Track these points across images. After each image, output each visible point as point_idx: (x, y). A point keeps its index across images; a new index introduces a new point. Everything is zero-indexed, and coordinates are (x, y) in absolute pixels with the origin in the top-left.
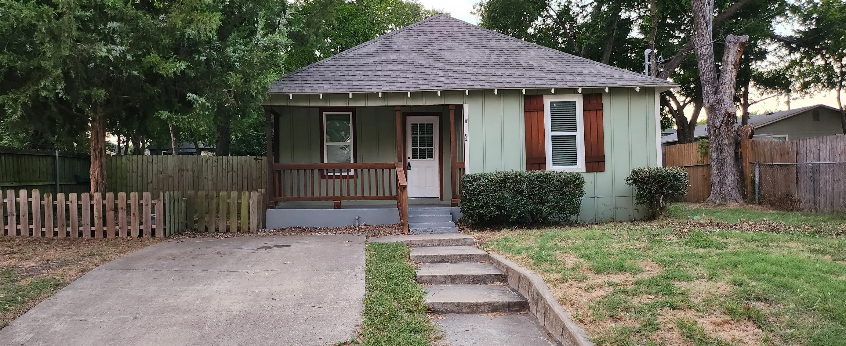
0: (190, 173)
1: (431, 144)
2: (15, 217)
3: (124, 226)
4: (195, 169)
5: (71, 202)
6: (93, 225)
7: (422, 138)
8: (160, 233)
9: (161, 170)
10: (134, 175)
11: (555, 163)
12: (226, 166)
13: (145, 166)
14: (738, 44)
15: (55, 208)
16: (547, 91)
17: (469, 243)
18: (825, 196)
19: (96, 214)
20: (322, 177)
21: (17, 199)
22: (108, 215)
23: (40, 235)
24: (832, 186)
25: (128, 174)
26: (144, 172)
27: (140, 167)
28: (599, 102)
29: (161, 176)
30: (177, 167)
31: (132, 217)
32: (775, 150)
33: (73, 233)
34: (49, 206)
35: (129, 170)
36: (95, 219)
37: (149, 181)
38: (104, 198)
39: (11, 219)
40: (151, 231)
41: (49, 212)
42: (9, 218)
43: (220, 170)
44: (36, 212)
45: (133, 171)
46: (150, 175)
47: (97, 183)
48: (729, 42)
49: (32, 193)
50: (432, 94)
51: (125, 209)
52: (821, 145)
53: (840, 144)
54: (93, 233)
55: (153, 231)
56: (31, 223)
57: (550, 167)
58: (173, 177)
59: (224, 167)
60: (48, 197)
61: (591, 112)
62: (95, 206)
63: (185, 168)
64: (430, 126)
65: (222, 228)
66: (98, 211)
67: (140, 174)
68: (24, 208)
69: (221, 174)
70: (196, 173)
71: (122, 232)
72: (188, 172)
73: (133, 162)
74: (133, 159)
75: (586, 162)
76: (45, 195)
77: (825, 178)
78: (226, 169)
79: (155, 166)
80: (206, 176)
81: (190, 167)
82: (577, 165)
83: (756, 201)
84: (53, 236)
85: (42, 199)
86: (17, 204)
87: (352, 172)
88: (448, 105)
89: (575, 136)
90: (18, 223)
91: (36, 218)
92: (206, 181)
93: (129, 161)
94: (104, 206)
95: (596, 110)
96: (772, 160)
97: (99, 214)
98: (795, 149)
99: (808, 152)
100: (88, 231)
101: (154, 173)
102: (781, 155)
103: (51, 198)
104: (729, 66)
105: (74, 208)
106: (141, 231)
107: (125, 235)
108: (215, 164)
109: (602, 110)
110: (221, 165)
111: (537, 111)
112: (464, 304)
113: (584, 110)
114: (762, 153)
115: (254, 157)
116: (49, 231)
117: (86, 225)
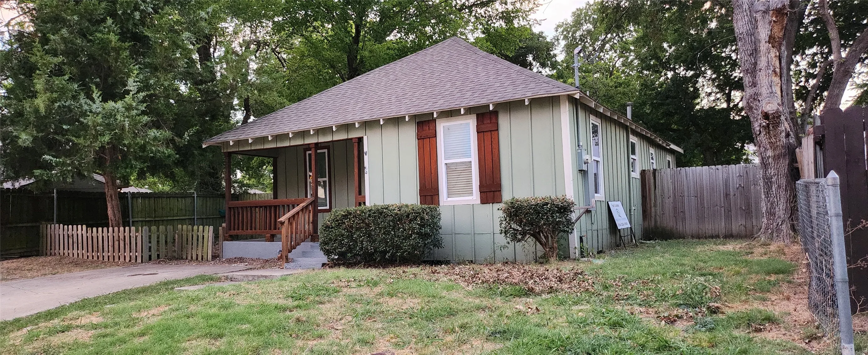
5: (99, 234)
6: (109, 251)
8: (139, 259)
11: (449, 195)
14: (771, 12)
15: (92, 238)
19: (110, 243)
21: (78, 232)
22: (116, 244)
33: (100, 257)
36: (110, 247)
39: (75, 246)
41: (90, 241)
44: (85, 241)
49: (83, 228)
51: (123, 240)
54: (109, 258)
55: (136, 257)
56: (83, 249)
57: (444, 199)
61: (485, 133)
62: (109, 237)
65: (194, 256)
68: (80, 238)
75: (480, 192)
82: (470, 195)
85: (87, 232)
86: (78, 235)
88: (351, 139)
89: (470, 162)
90: (78, 249)
91: (85, 246)
94: (114, 237)
95: (491, 131)
100: (107, 256)
103: (91, 231)
105: (100, 239)
106: (131, 257)
107: (123, 260)
109: (497, 130)
111: (429, 138)
113: (477, 133)
117: (106, 251)
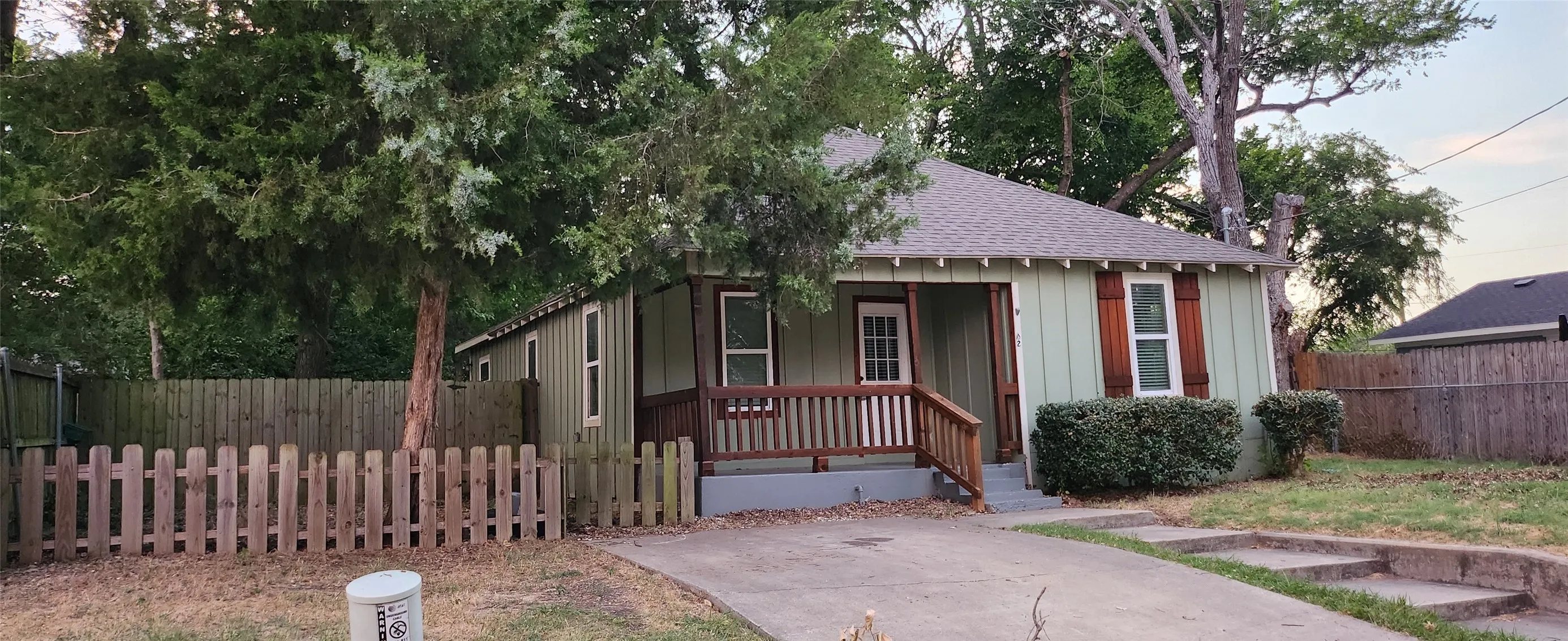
0: (314, 417)
1: (895, 354)
2: (235, 509)
3: (481, 518)
4: (325, 408)
5: (370, 470)
6: (414, 519)
7: (881, 343)
8: (554, 530)
9: (248, 411)
10: (184, 424)
11: (1144, 386)
12: (392, 401)
13: (209, 404)
14: (1292, 208)
15: (332, 483)
16: (1134, 267)
17: (1148, 520)
18: (1472, 435)
19: (422, 495)
20: (722, 415)
21: (243, 468)
22: (449, 496)
23: (294, 548)
24: (1485, 420)
25: (169, 421)
26: (207, 416)
27: (197, 408)
28: (1194, 286)
29: (246, 424)
30: (283, 404)
31: (498, 499)
32: (1369, 368)
33: (370, 540)
34: (318, 482)
35: (170, 412)
36: (422, 505)
37: (219, 436)
38: (440, 460)
39: (227, 517)
40: (535, 527)
41: (316, 494)
42: (220, 513)
43: (378, 409)
44: (289, 495)
45: (180, 415)
46: (222, 422)
47: (425, 426)
48: (1282, 204)
49: (281, 452)
50: (975, 263)
51: (484, 483)
52: (1460, 359)
53: (1496, 358)
54: (415, 538)
55: (541, 525)
56: (272, 521)
57: (1139, 393)
58: (273, 427)
59: (387, 404)
60: (318, 460)
61: (1186, 302)
62: (421, 478)
63: (300, 408)
64: (893, 321)
65: (626, 517)
66: (428, 488)
67: (196, 421)
68: (258, 488)
69: (381, 418)
70: (325, 419)
71: (477, 533)
72: (308, 415)
73: (182, 394)
74: (182, 386)
75: (1185, 384)
76: (311, 457)
77: (1470, 410)
78: (392, 409)
79: (233, 404)
80: (348, 423)
81: (313, 406)
82: (1169, 388)
83: (1336, 446)
84: (324, 548)
85: (303, 465)
86: (243, 481)
87: (769, 408)
88: (988, 284)
89: (1164, 342)
90: (242, 523)
91: (288, 510)
92: (346, 434)
93: (173, 392)
94: (441, 477)
95: (1192, 299)
96: (1363, 382)
97: (430, 495)
98: (1410, 366)
99: (1434, 370)
100: (405, 534)
101: (230, 419)
102: (1382, 375)
103: (324, 463)
104: (1280, 240)
105: (374, 483)
106: (516, 528)
107: (483, 538)
108: (370, 397)
109: (1199, 299)
110: (381, 399)
111: (1116, 299)
112: (1460, 604)
113: (1176, 299)
114: (1341, 372)
115: (450, 382)
116: (372, 531)
117: (401, 520)
